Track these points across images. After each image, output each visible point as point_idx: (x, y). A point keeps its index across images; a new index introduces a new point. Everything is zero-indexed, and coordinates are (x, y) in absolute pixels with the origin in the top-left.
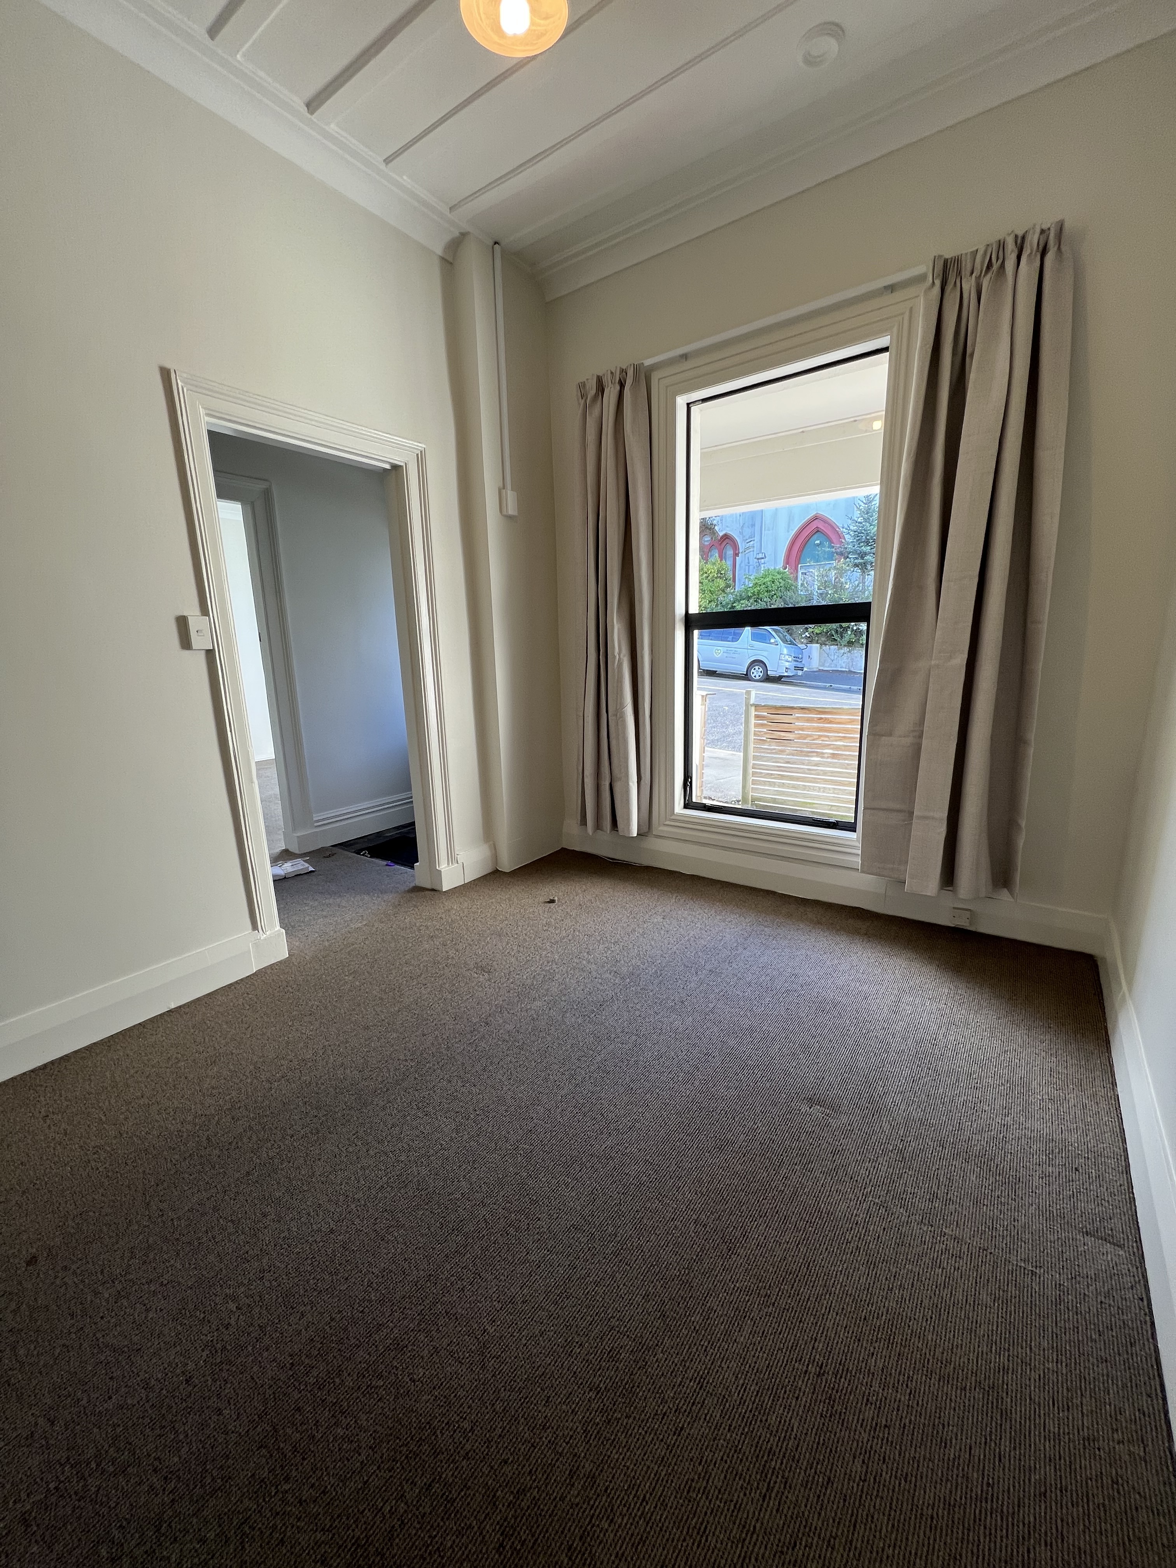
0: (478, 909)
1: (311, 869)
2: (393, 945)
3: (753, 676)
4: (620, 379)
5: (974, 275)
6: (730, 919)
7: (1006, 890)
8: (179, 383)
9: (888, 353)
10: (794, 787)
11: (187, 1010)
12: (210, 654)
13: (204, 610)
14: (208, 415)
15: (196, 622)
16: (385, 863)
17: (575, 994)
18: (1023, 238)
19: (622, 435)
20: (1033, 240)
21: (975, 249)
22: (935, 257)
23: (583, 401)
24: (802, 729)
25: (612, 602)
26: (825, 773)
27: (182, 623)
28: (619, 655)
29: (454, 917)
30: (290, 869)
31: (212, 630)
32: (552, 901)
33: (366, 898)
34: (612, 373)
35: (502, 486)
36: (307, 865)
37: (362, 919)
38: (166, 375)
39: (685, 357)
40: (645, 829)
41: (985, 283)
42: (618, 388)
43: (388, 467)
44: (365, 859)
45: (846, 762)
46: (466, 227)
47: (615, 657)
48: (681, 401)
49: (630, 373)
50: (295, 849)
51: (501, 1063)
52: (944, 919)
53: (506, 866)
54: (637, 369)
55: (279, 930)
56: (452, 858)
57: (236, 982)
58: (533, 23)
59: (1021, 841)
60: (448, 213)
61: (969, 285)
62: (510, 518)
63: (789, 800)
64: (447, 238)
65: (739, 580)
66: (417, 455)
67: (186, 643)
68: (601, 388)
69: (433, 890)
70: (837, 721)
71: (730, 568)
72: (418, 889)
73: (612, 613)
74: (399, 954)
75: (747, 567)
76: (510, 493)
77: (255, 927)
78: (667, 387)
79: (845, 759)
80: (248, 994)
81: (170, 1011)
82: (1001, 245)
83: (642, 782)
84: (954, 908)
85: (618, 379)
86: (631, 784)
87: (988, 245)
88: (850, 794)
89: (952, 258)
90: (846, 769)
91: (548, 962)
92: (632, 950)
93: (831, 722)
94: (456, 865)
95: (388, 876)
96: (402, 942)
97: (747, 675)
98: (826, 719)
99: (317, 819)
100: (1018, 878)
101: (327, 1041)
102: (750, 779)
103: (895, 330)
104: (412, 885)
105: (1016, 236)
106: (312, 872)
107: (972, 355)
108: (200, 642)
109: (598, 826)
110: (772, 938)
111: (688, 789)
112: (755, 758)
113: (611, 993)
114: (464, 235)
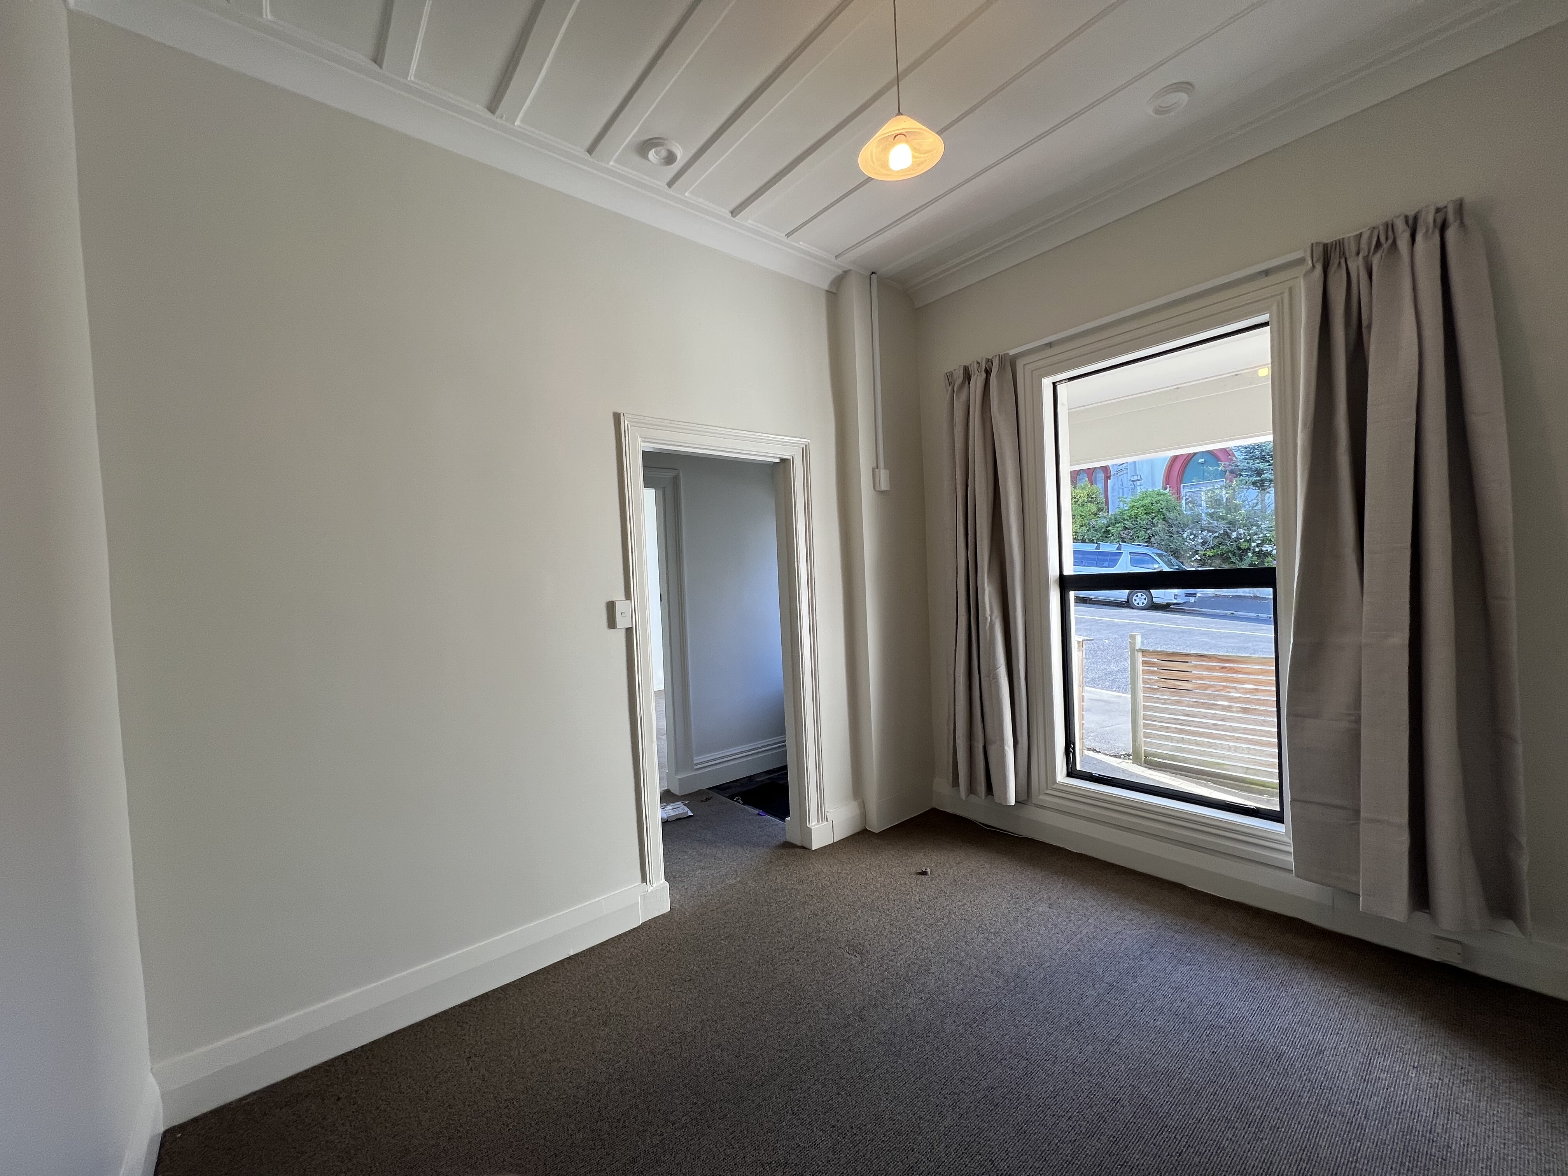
0: (848, 875)
1: (690, 813)
2: (765, 909)
3: (1135, 603)
4: (986, 368)
5: (1361, 256)
6: (1129, 917)
7: (1511, 922)
8: (625, 422)
9: (1269, 327)
10: (1197, 743)
11: (583, 959)
12: (629, 631)
13: (628, 596)
14: (643, 441)
15: (622, 606)
16: (756, 812)
17: (954, 994)
18: (1416, 219)
19: (989, 416)
20: (1430, 217)
21: (1358, 232)
22: (1312, 244)
23: (950, 388)
24: (1201, 678)
25: (982, 567)
26: (1235, 730)
27: (611, 607)
28: (991, 616)
29: (824, 882)
30: (672, 813)
31: (633, 611)
32: (924, 873)
33: (740, 850)
34: (978, 363)
35: (875, 466)
36: (687, 809)
37: (737, 875)
38: (617, 417)
39: (1050, 345)
40: (1023, 797)
41: (1376, 261)
42: (984, 375)
43: (777, 461)
44: (738, 805)
45: (1263, 718)
46: (848, 267)
47: (986, 618)
48: (1047, 383)
49: (996, 363)
50: (676, 791)
51: (878, 1071)
52: (1423, 950)
53: (876, 825)
54: (1002, 359)
55: (663, 883)
56: (822, 815)
57: (625, 934)
58: (914, 157)
59: (1524, 864)
60: (834, 260)
61: (1356, 265)
62: (882, 492)
63: (1192, 759)
64: (833, 276)
65: (1113, 502)
66: (803, 448)
67: (612, 623)
68: (967, 376)
69: (803, 848)
70: (1245, 671)
71: (1102, 490)
72: (788, 845)
73: (983, 576)
74: (771, 920)
75: (1121, 490)
76: (882, 471)
77: (644, 879)
78: (1032, 371)
79: (1259, 715)
80: (635, 948)
81: (569, 958)
82: (1389, 227)
83: (1019, 746)
84: (1436, 937)
85: (984, 368)
86: (1006, 748)
87: (1374, 228)
88: (1271, 756)
89: (1332, 242)
90: (1262, 726)
91: (923, 949)
92: (1015, 945)
93: (1237, 672)
94: (826, 823)
95: (759, 827)
96: (774, 906)
97: (1128, 602)
98: (1231, 668)
99: (698, 762)
100: (1527, 909)
101: (705, 1014)
102: (1142, 731)
103: (1274, 308)
104: (783, 840)
105: (1406, 217)
106: (690, 816)
107: (1369, 326)
108: (622, 622)
109: (971, 790)
110: (1185, 948)
111: (1071, 755)
112: (1145, 708)
113: (994, 1000)
114: (846, 273)
